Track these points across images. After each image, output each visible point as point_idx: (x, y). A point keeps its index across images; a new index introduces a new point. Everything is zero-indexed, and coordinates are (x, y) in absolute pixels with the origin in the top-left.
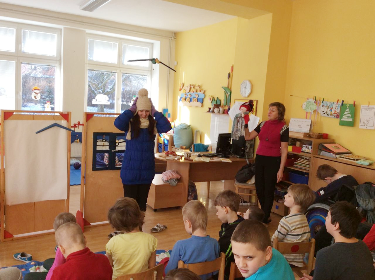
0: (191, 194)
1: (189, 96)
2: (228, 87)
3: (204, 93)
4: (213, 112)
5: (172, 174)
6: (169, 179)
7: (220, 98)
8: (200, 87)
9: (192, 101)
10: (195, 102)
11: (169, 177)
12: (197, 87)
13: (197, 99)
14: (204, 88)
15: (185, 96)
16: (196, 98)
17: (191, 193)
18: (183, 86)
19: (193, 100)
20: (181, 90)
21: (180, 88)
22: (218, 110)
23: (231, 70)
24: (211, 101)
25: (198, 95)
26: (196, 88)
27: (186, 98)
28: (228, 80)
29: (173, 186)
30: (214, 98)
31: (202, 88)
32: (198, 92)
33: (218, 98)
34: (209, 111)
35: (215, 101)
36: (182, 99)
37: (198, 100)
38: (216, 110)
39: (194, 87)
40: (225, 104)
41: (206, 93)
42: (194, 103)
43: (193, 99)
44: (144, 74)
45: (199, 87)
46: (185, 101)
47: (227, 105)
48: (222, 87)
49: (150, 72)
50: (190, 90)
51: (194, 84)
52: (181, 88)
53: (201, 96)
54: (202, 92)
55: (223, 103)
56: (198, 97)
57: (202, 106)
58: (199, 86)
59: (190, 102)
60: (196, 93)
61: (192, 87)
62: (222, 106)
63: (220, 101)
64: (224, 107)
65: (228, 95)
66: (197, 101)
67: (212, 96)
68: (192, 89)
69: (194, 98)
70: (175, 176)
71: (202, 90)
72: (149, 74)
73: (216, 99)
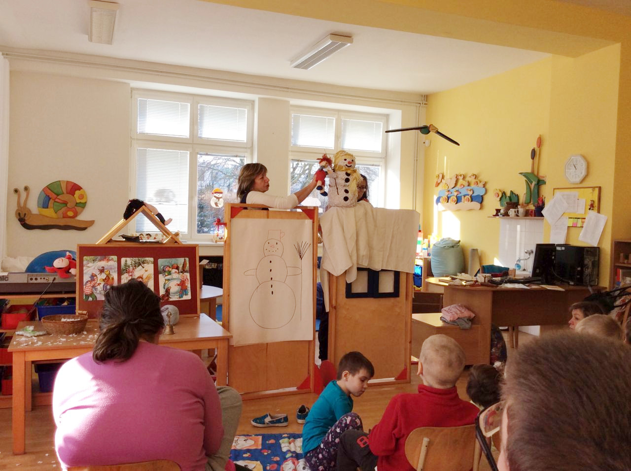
0: (497, 345)
1: (455, 194)
2: (533, 172)
3: (484, 186)
4: (506, 214)
5: (460, 311)
6: (456, 318)
7: (516, 192)
8: (476, 177)
9: (461, 201)
10: (466, 202)
11: (456, 315)
12: (470, 177)
13: (471, 196)
14: (484, 178)
15: (447, 193)
16: (468, 195)
17: (496, 342)
18: (443, 177)
19: (463, 200)
20: (438, 184)
21: (437, 182)
22: (515, 212)
23: (537, 144)
24: (499, 199)
25: (472, 191)
26: (468, 179)
27: (448, 198)
28: (531, 160)
29: (465, 330)
30: (504, 192)
31: (480, 178)
32: (473, 186)
33: (512, 192)
34: (497, 215)
35: (508, 197)
36: (441, 200)
37: (472, 199)
38: (512, 212)
39: (464, 178)
40: (529, 201)
41: (487, 186)
42: (465, 204)
43: (463, 197)
44: (375, 163)
45: (474, 177)
46: (448, 202)
47: (532, 203)
48: (521, 173)
49: (383, 160)
50: (456, 184)
51: (462, 173)
52: (439, 182)
53: (479, 191)
54: (481, 185)
55: (524, 199)
56: (473, 193)
57: (481, 208)
58: (474, 175)
59: (456, 203)
60: (469, 188)
61: (461, 178)
62: (522, 205)
63: (517, 196)
64: (526, 206)
65: (532, 186)
66: (472, 201)
67: (500, 191)
68: (461, 181)
69: (465, 196)
70: (466, 313)
71: (480, 182)
72: (381, 164)
73: (508, 194)
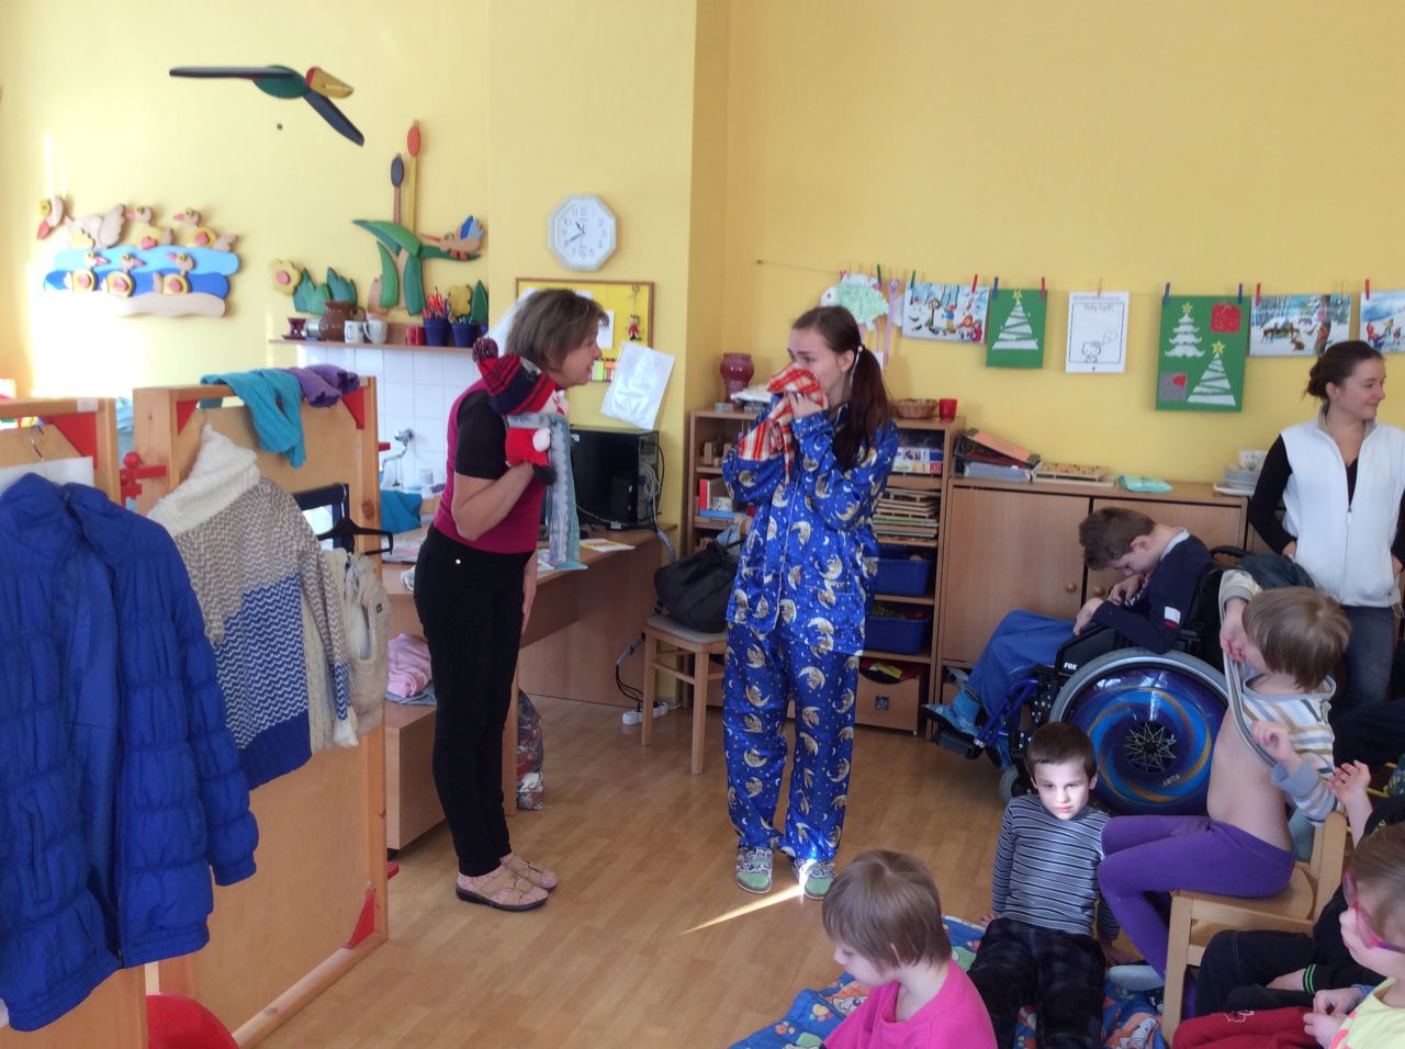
1: (124, 265)
2: (398, 222)
7: (348, 273)
8: (200, 218)
9: (148, 289)
10: (168, 292)
12: (179, 217)
13: (186, 276)
16: (177, 271)
18: (68, 210)
19: (155, 286)
20: (46, 231)
21: (44, 223)
22: (361, 330)
23: (408, 147)
24: (289, 289)
25: (188, 260)
27: (98, 276)
30: (305, 270)
31: (214, 224)
32: (190, 246)
33: (331, 271)
34: (296, 336)
35: (321, 287)
36: (66, 280)
37: (192, 283)
38: (349, 329)
39: (153, 219)
40: (392, 300)
43: (156, 278)
45: (195, 218)
46: (96, 288)
47: (403, 303)
50: (123, 234)
52: (51, 224)
53: (213, 262)
54: (221, 244)
55: (377, 294)
56: (195, 265)
57: (228, 311)
59: (131, 295)
60: (179, 251)
61: (140, 219)
62: (373, 309)
63: (351, 286)
64: (388, 314)
65: (401, 260)
68: (140, 230)
73: (321, 277)
